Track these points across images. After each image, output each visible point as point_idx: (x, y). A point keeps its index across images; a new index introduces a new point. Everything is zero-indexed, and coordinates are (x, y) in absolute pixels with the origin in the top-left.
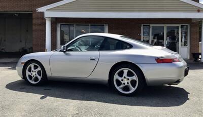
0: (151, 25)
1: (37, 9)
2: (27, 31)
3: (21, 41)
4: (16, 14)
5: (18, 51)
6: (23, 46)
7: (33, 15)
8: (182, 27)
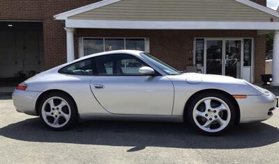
0: (206, 39)
1: (54, 16)
2: (25, 48)
3: (16, 63)
4: (10, 23)
5: (13, 76)
6: (20, 70)
7: (44, 25)
8: (245, 41)
